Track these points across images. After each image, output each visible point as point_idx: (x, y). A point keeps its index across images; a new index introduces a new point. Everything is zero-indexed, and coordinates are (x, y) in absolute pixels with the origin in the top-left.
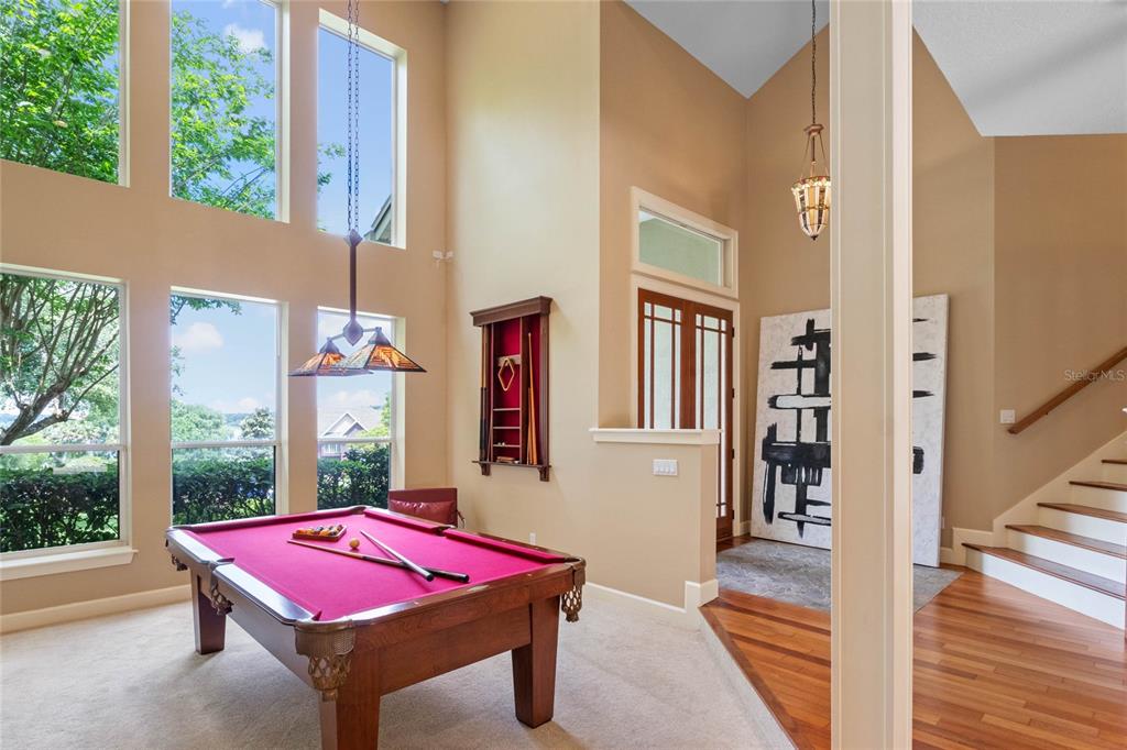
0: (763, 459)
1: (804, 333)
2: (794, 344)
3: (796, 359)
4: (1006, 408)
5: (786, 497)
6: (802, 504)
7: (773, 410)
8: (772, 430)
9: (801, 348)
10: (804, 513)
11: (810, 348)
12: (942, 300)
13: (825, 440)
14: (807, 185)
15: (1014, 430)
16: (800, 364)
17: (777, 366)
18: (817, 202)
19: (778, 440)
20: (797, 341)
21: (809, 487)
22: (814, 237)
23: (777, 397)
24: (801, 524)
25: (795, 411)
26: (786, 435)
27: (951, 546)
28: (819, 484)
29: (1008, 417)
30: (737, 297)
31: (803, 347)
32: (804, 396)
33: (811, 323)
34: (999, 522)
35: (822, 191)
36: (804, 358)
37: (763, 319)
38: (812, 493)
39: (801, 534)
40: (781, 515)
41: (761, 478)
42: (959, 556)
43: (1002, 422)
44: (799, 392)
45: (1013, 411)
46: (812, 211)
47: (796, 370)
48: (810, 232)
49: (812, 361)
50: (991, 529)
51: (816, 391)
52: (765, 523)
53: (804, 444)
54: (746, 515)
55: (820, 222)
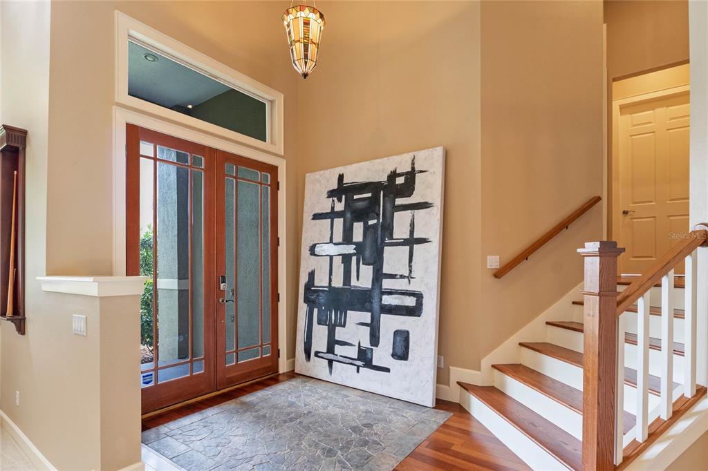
0: (305, 302)
1: (336, 187)
2: (329, 197)
3: (329, 211)
4: (492, 254)
5: (320, 336)
6: (332, 343)
7: (313, 257)
8: (312, 275)
9: (333, 201)
10: (333, 353)
11: (340, 200)
12: (438, 153)
13: (350, 285)
14: (291, 16)
15: (498, 274)
16: (332, 215)
17: (317, 217)
18: (302, 35)
19: (316, 285)
20: (331, 194)
21: (337, 328)
22: (305, 75)
23: (315, 245)
24: (330, 362)
25: (328, 257)
26: (321, 281)
27: (448, 384)
28: (344, 326)
29: (494, 262)
30: (282, 154)
31: (335, 199)
32: (335, 244)
33: (341, 177)
34: (486, 362)
35: (307, 23)
36: (336, 210)
37: (307, 175)
38: (340, 334)
39: (331, 372)
40: (317, 354)
41: (303, 319)
42: (453, 394)
43: (488, 267)
44: (331, 241)
45: (498, 257)
46: (297, 44)
47: (329, 221)
48: (300, 69)
49: (342, 211)
50: (479, 369)
51: (344, 240)
52: (305, 360)
53: (334, 288)
54: (292, 354)
55: (306, 57)
